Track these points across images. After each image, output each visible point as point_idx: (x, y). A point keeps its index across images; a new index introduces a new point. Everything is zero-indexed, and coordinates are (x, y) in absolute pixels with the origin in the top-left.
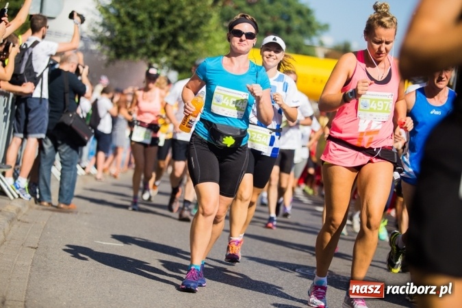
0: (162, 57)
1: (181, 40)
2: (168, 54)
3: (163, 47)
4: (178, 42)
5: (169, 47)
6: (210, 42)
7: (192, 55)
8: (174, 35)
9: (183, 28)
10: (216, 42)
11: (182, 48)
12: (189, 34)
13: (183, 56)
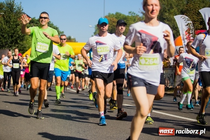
0: (13, 47)
1: (18, 41)
2: (15, 46)
3: (13, 44)
4: (18, 42)
5: (15, 44)
6: (28, 41)
7: (22, 45)
8: (16, 40)
9: (19, 37)
10: (29, 41)
11: (19, 44)
12: (21, 39)
13: (20, 46)
